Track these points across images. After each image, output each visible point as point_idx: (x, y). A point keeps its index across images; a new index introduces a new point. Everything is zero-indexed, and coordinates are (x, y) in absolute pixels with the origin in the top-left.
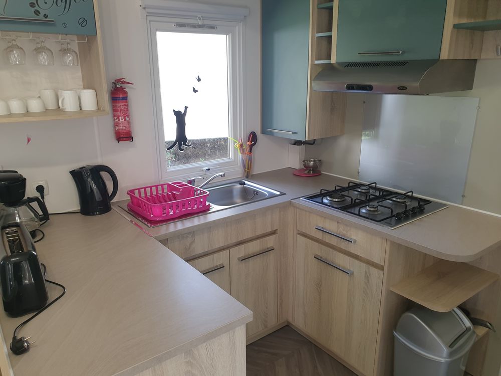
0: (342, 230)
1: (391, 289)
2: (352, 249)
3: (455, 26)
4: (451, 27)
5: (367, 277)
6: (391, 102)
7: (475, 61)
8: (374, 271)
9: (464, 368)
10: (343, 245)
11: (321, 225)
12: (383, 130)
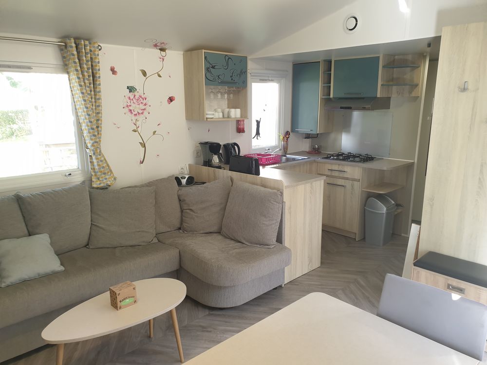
0: (341, 168)
1: (363, 190)
2: (346, 175)
3: (382, 85)
4: (380, 85)
5: (352, 186)
6: (356, 114)
7: (390, 97)
8: (356, 183)
9: (391, 232)
10: (341, 175)
11: (330, 168)
12: (352, 129)
